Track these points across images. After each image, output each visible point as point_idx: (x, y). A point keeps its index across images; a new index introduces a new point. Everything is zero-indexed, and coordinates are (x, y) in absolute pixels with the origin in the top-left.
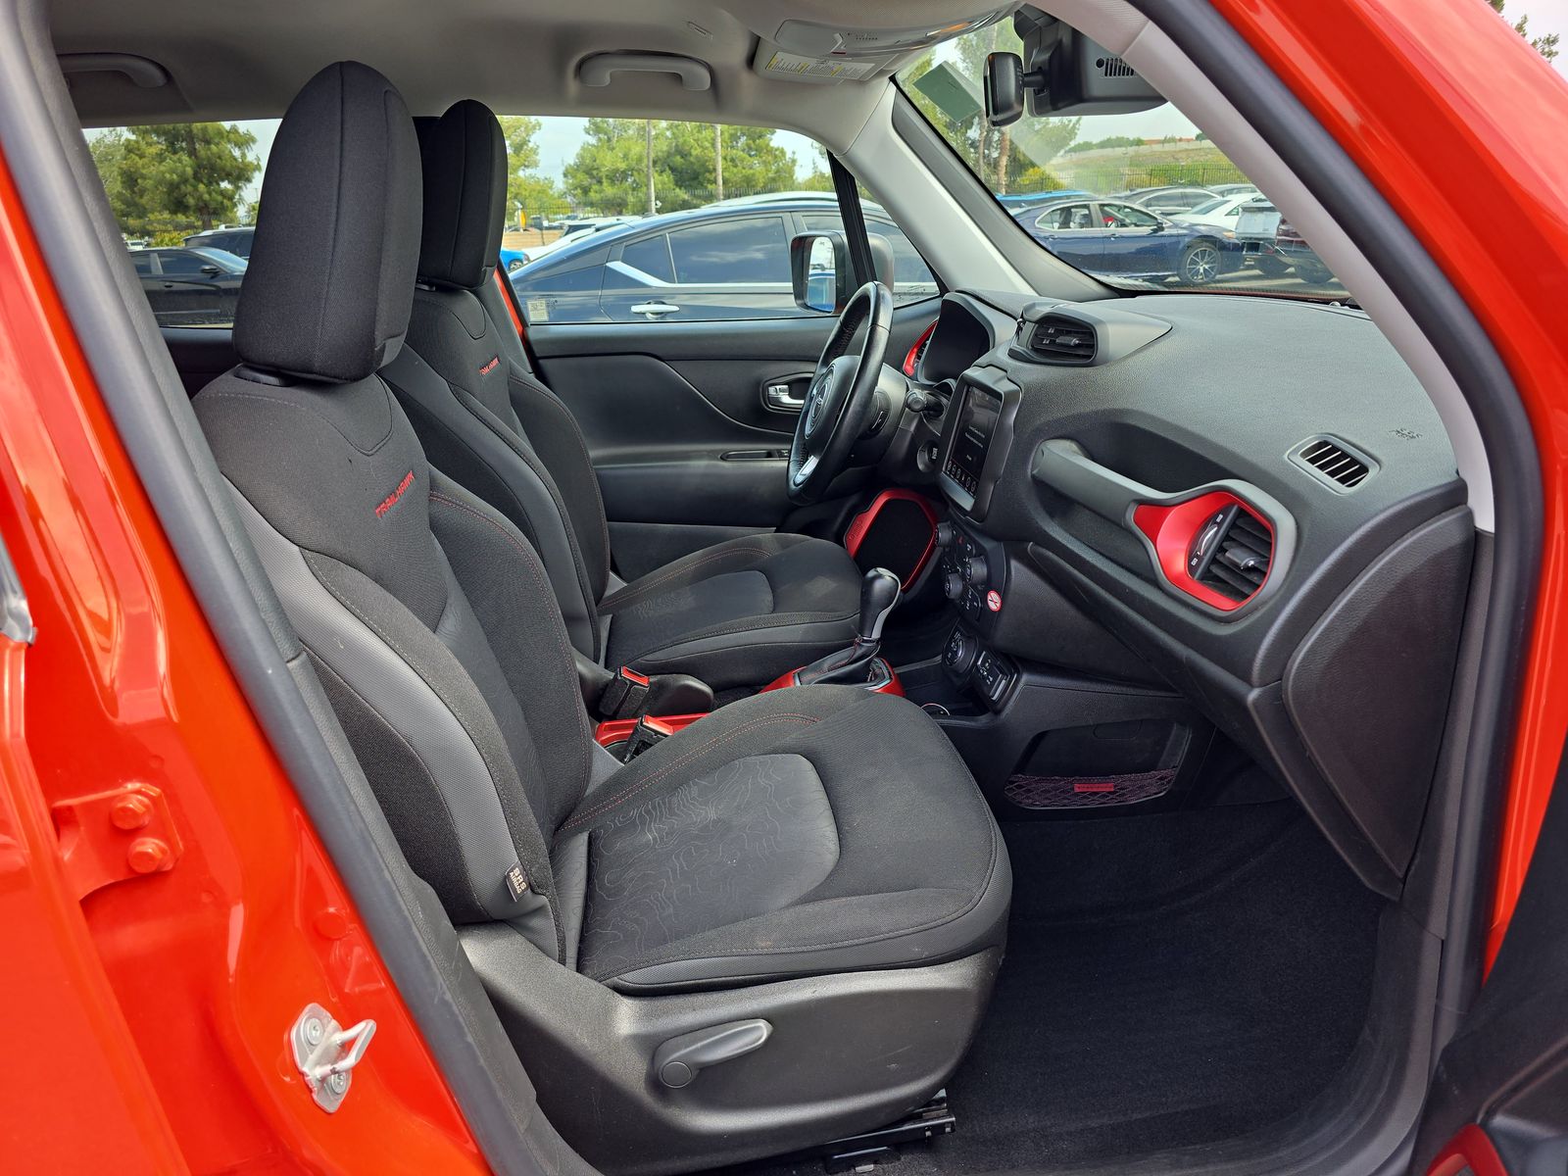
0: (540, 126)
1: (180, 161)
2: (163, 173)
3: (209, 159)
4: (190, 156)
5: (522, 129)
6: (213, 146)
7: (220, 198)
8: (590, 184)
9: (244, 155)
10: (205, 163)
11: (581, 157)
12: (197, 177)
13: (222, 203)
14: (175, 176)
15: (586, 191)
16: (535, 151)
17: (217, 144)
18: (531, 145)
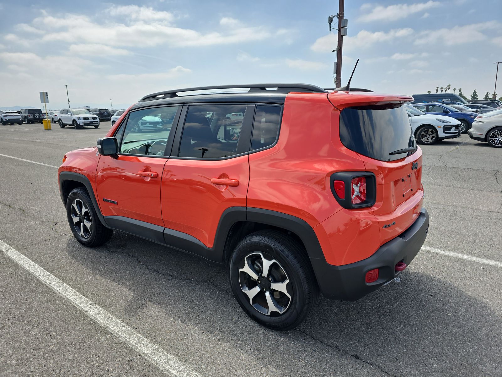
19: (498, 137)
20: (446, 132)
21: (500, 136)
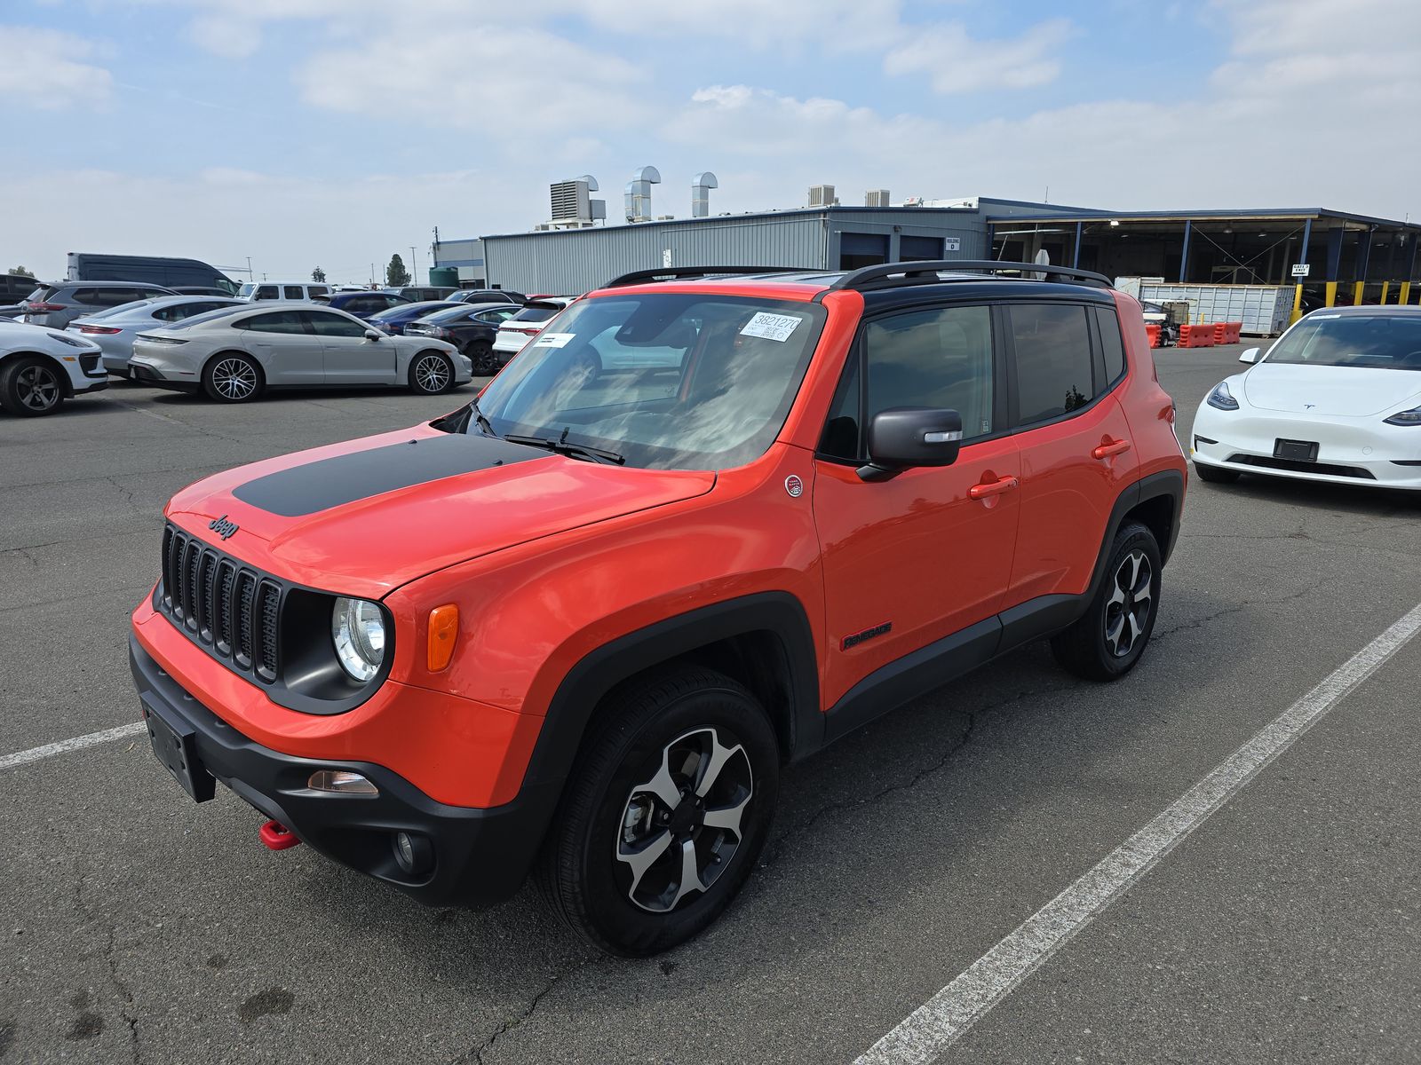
19: (230, 377)
20: (90, 372)
21: (234, 375)
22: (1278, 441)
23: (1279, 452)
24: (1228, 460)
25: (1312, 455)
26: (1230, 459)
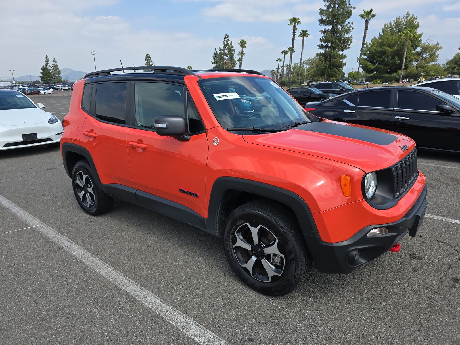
0: (441, 48)
1: (326, 63)
2: (321, 67)
3: (333, 62)
4: (329, 62)
5: (435, 49)
6: (335, 59)
7: (333, 73)
8: (456, 67)
9: (342, 61)
10: (332, 63)
11: (455, 58)
12: (329, 67)
13: (333, 74)
14: (324, 67)
15: (453, 69)
16: (437, 56)
17: (336, 59)
18: (436, 54)
22: (23, 135)
23: (25, 139)
24: (4, 147)
25: (36, 137)
26: (5, 146)
